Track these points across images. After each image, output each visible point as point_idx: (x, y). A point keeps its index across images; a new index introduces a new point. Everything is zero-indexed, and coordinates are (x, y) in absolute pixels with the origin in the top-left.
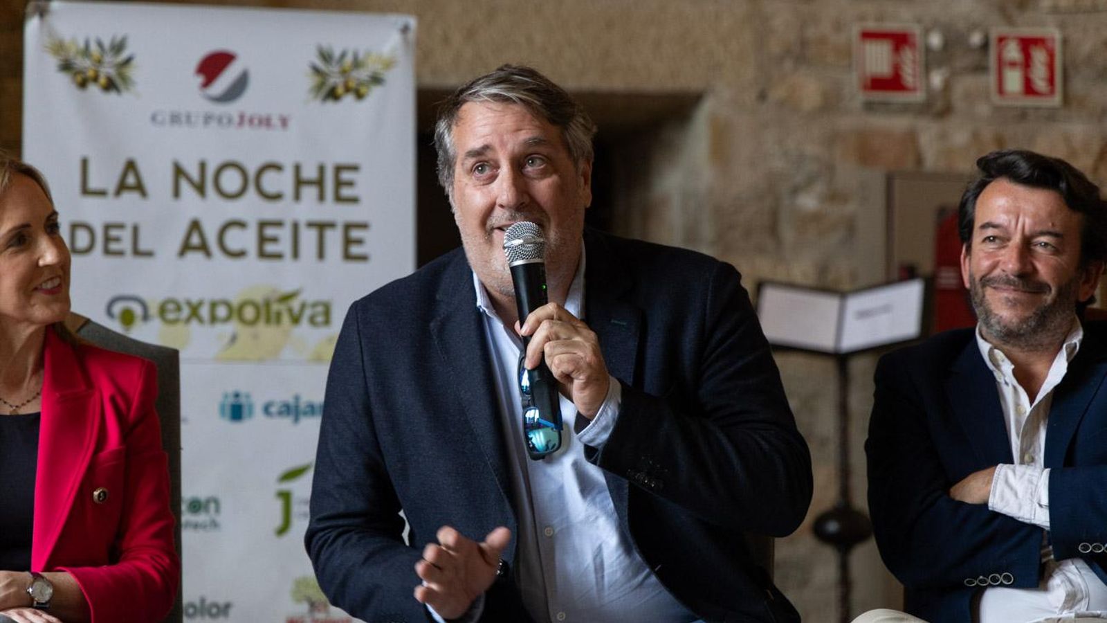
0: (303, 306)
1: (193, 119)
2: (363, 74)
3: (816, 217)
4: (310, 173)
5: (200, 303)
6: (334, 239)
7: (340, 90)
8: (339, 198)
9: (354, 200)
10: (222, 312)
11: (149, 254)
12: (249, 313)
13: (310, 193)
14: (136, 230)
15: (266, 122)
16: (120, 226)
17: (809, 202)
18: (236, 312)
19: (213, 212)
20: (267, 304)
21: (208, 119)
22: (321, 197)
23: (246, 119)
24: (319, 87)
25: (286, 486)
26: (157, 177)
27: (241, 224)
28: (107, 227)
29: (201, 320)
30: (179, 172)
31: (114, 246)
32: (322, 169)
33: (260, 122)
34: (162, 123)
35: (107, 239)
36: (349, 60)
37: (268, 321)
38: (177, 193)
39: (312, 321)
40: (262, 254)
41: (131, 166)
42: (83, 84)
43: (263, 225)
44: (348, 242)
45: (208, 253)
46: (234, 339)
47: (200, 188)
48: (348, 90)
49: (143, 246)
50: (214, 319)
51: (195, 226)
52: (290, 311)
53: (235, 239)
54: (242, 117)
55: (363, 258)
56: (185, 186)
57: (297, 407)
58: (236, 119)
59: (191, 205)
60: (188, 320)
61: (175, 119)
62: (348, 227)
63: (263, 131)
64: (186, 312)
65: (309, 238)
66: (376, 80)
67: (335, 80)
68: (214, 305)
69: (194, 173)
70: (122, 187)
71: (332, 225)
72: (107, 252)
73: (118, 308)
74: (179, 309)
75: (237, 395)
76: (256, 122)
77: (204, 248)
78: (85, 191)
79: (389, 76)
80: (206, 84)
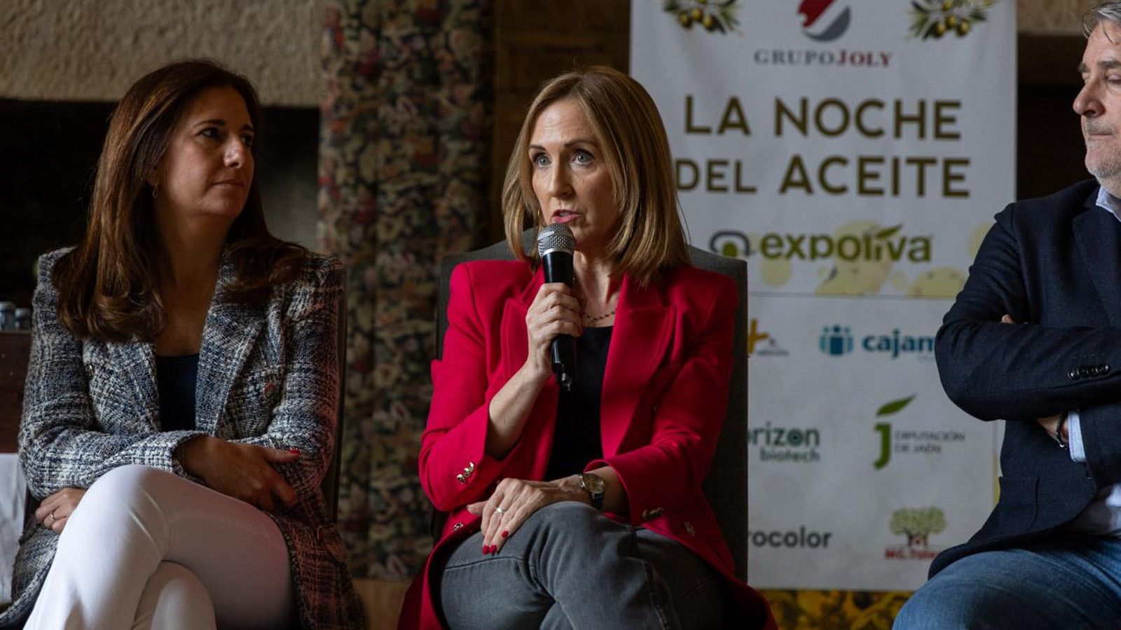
0: (903, 241)
1: (795, 57)
2: (964, 11)
4: (910, 109)
5: (801, 238)
6: (934, 175)
7: (942, 27)
8: (939, 135)
9: (955, 136)
10: (822, 247)
11: (752, 190)
12: (849, 248)
13: (910, 129)
14: (738, 166)
15: (867, 59)
16: (724, 163)
18: (836, 247)
19: (814, 149)
20: (868, 239)
21: (809, 57)
22: (922, 134)
23: (848, 56)
24: (920, 24)
25: (885, 419)
26: (760, 114)
27: (842, 161)
28: (711, 164)
29: (802, 256)
30: (781, 109)
31: (717, 182)
32: (922, 105)
33: (862, 59)
34: (766, 61)
35: (711, 176)
37: (868, 257)
38: (779, 131)
39: (912, 256)
40: (863, 191)
41: (734, 104)
42: (688, 25)
43: (863, 161)
44: (948, 177)
45: (809, 190)
46: (834, 273)
47: (802, 126)
48: (949, 27)
49: (745, 182)
50: (814, 254)
51: (797, 162)
52: (890, 246)
53: (836, 175)
54: (843, 54)
55: (964, 194)
56: (786, 122)
57: (896, 341)
58: (838, 57)
59: (794, 143)
60: (789, 255)
61: (777, 57)
62: (948, 163)
63: (864, 69)
64: (787, 247)
65: (909, 174)
66: (978, 16)
67: (937, 17)
68: (814, 240)
69: (797, 112)
70: (725, 125)
71: (932, 161)
72: (711, 188)
73: (721, 243)
74: (780, 244)
75: (837, 329)
76: (857, 59)
77: (805, 184)
78: (690, 129)
79: (990, 12)
80: (808, 23)
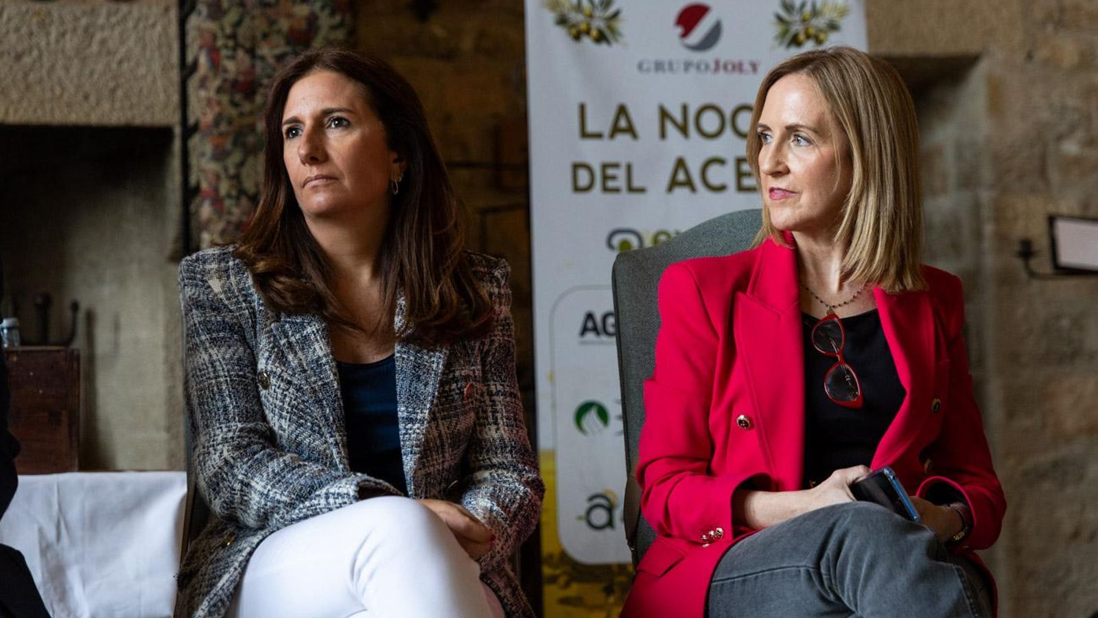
1: (675, 66)
2: (820, 22)
3: (1077, 161)
7: (802, 37)
11: (642, 190)
14: (629, 168)
15: (738, 67)
16: (616, 166)
17: (1071, 147)
19: (695, 151)
21: (687, 66)
23: (721, 64)
24: (784, 34)
26: (646, 120)
27: (721, 161)
28: (605, 167)
30: (664, 114)
31: (611, 184)
33: (734, 67)
34: (648, 70)
35: (605, 178)
36: (808, 9)
38: (663, 135)
40: (741, 188)
41: (622, 110)
42: (577, 37)
43: (739, 161)
45: (693, 189)
47: (684, 130)
48: (808, 37)
49: (636, 183)
51: (680, 164)
53: (717, 175)
54: (717, 63)
56: (670, 128)
58: (712, 66)
59: (676, 144)
61: (659, 66)
63: (736, 76)
66: (833, 27)
67: (797, 28)
69: (678, 116)
70: (616, 130)
72: (606, 189)
73: (617, 240)
76: (730, 67)
77: (689, 183)
78: (584, 134)
79: (843, 23)
80: (685, 34)
